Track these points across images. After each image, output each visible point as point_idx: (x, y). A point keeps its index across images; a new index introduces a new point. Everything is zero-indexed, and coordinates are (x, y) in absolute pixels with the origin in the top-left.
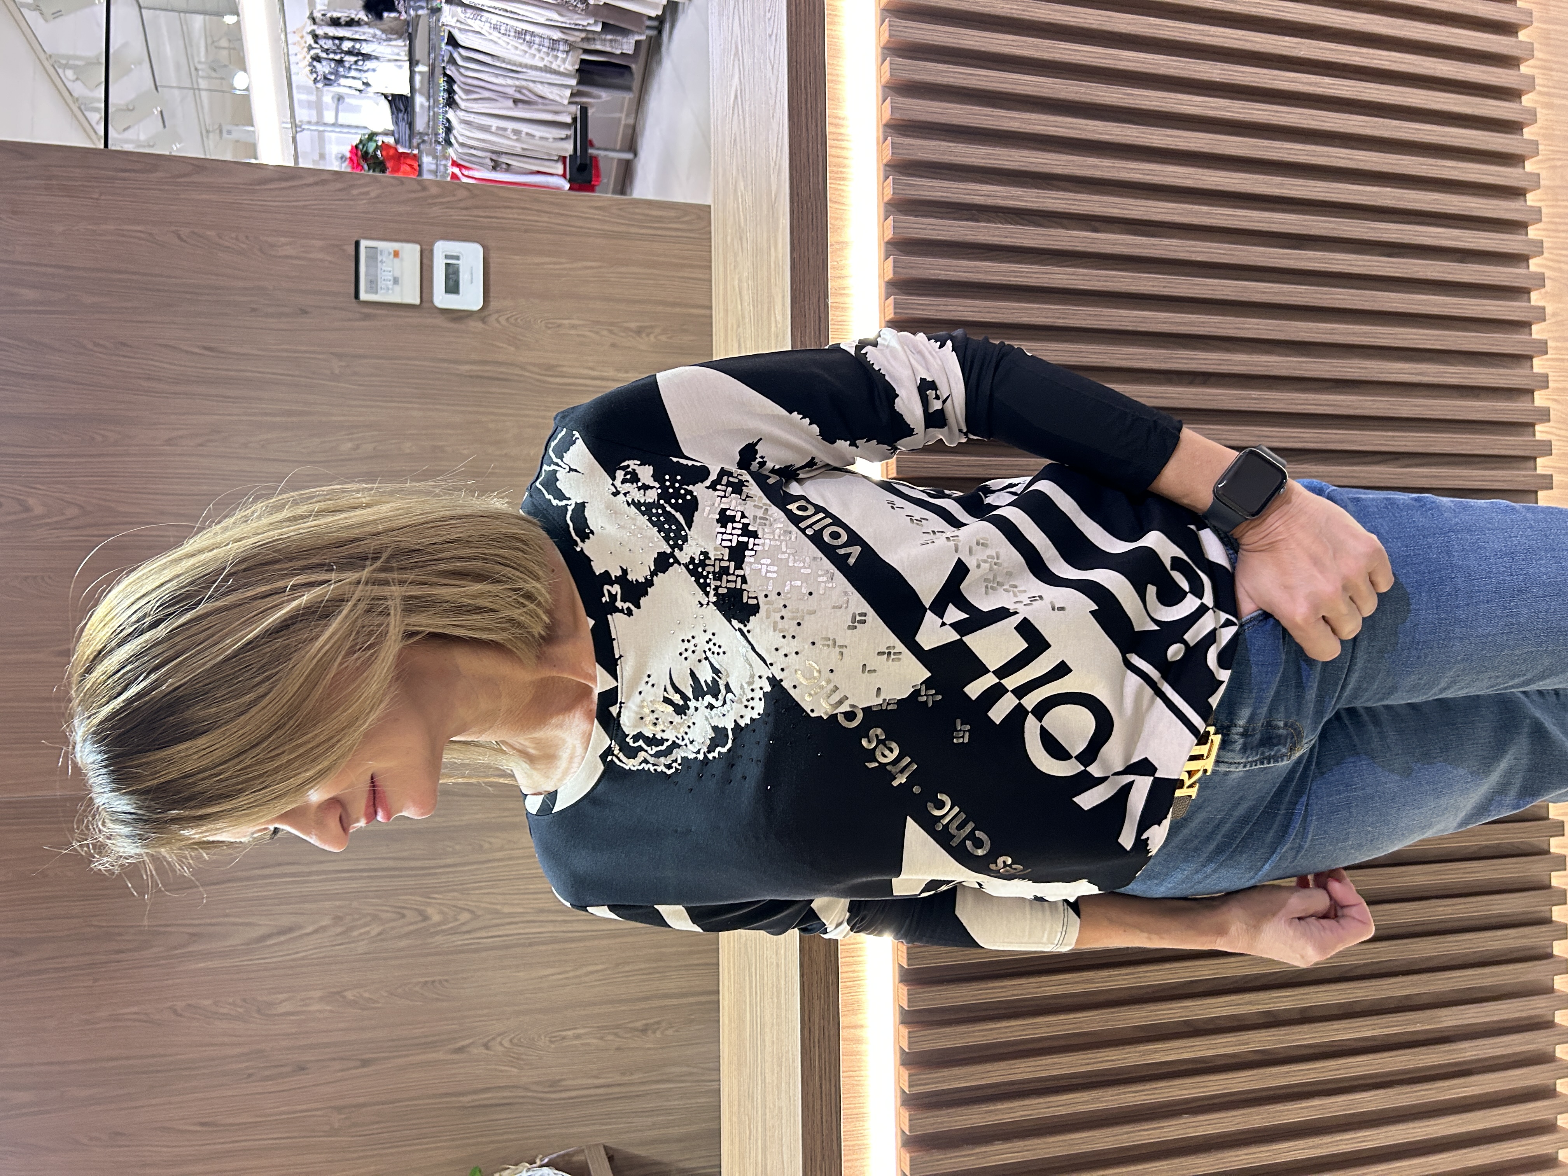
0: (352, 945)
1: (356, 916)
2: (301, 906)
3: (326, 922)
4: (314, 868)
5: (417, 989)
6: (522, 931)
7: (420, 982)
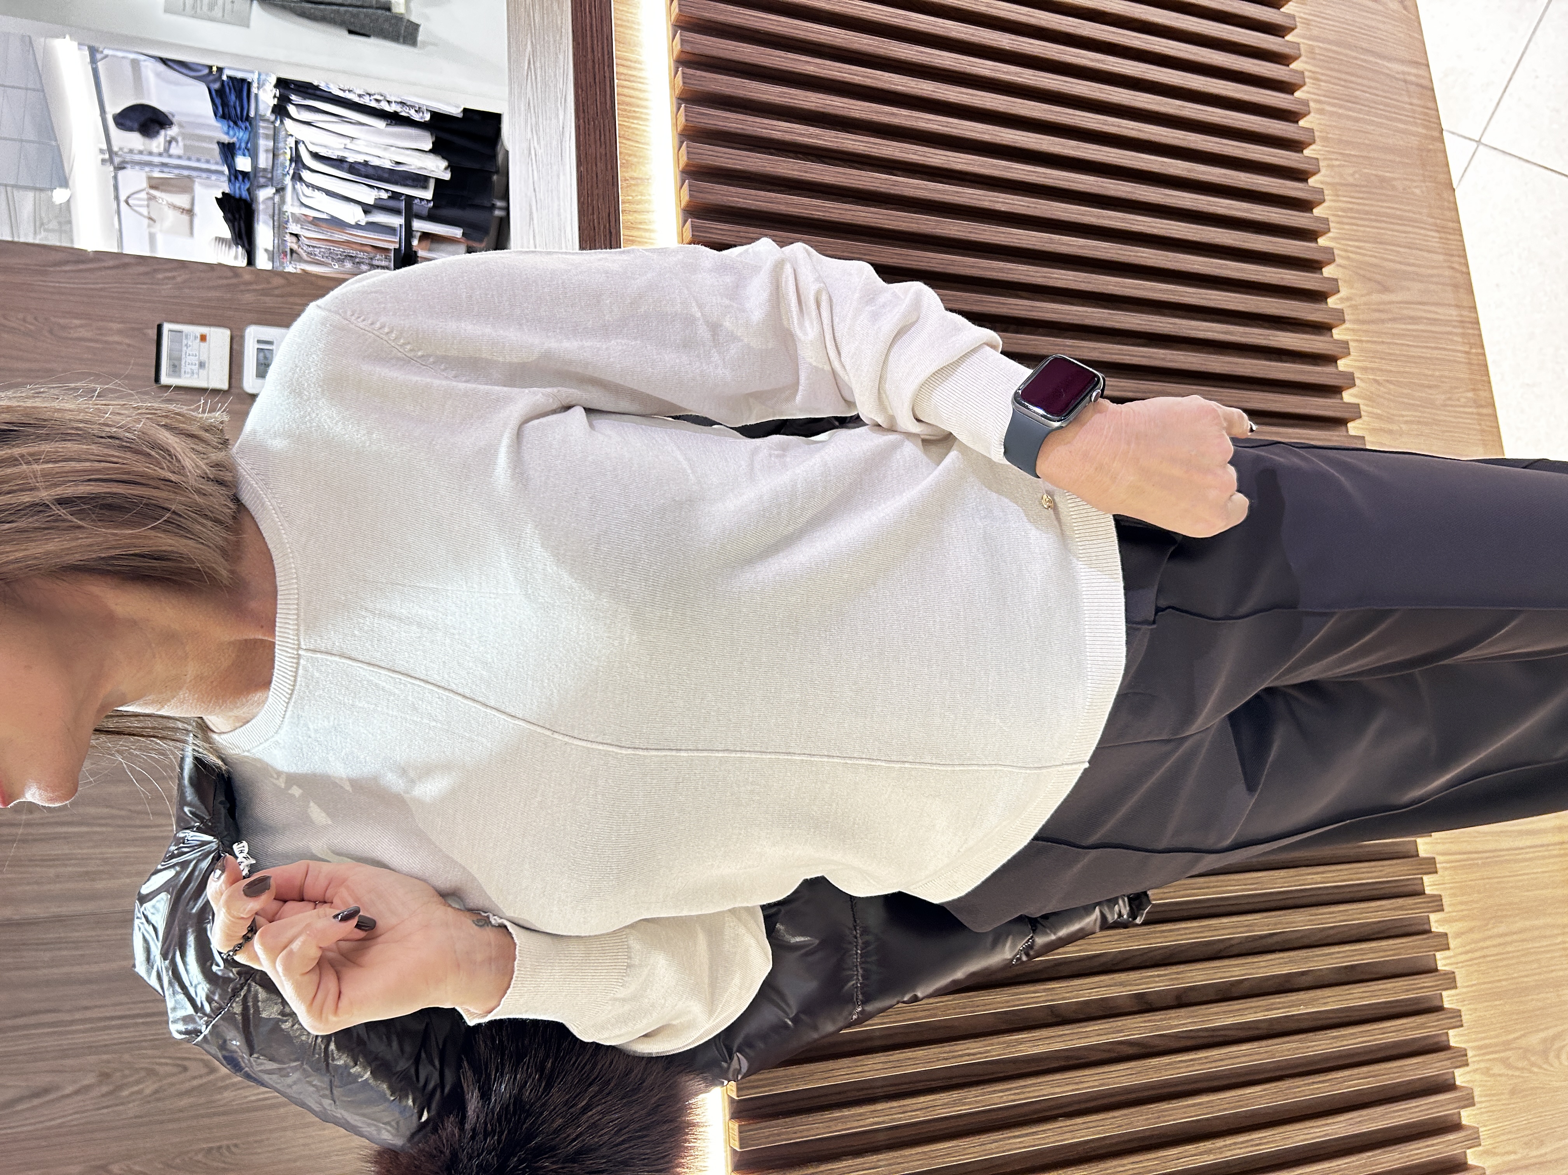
0: (121, 1108)
1: (127, 1072)
2: (60, 1062)
3: (90, 1079)
4: (78, 1016)
5: (200, 1157)
7: (203, 1149)
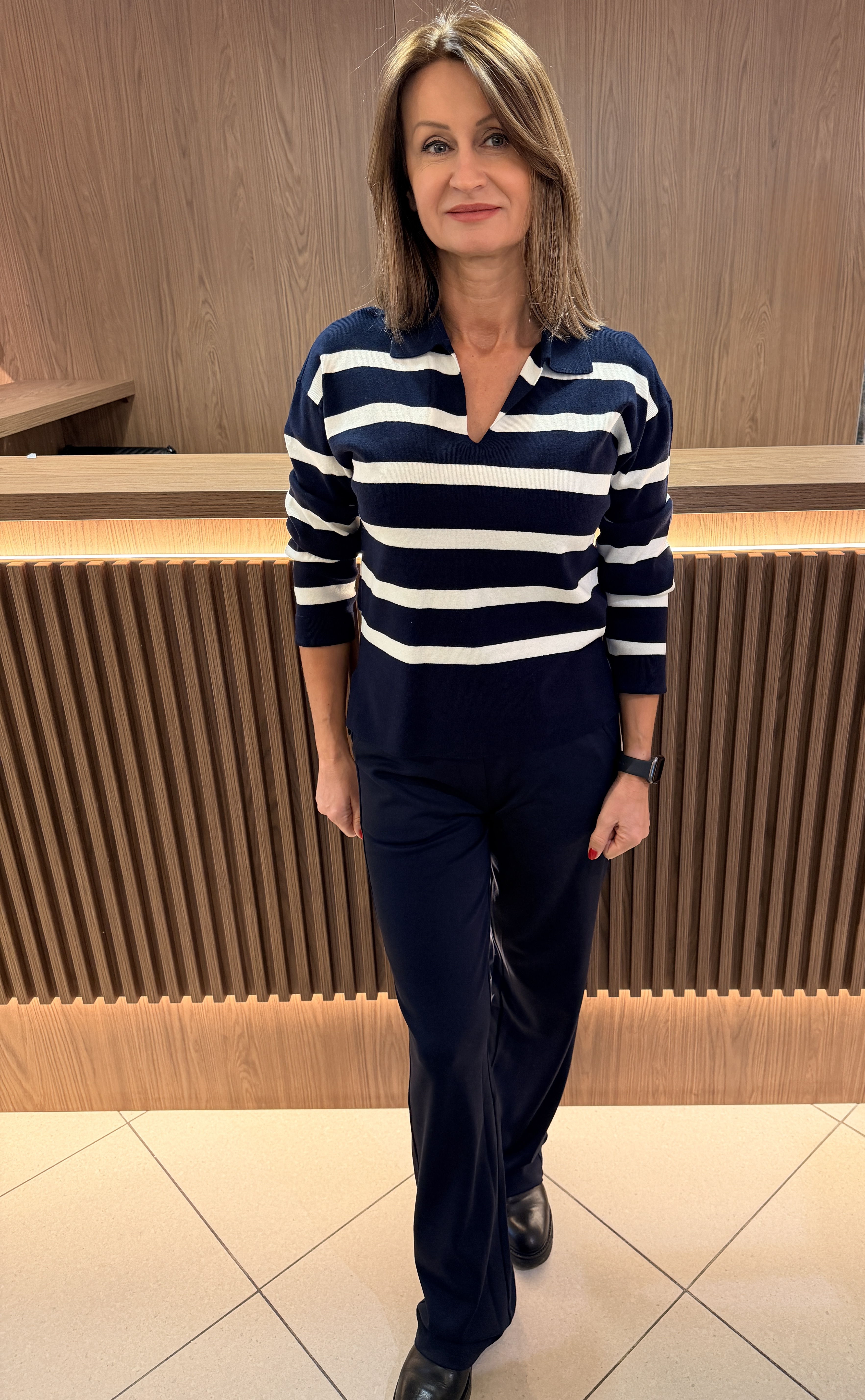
0: (279, 194)
1: (301, 195)
3: (296, 170)
4: (337, 161)
5: (247, 245)
6: (292, 328)
7: (252, 247)
